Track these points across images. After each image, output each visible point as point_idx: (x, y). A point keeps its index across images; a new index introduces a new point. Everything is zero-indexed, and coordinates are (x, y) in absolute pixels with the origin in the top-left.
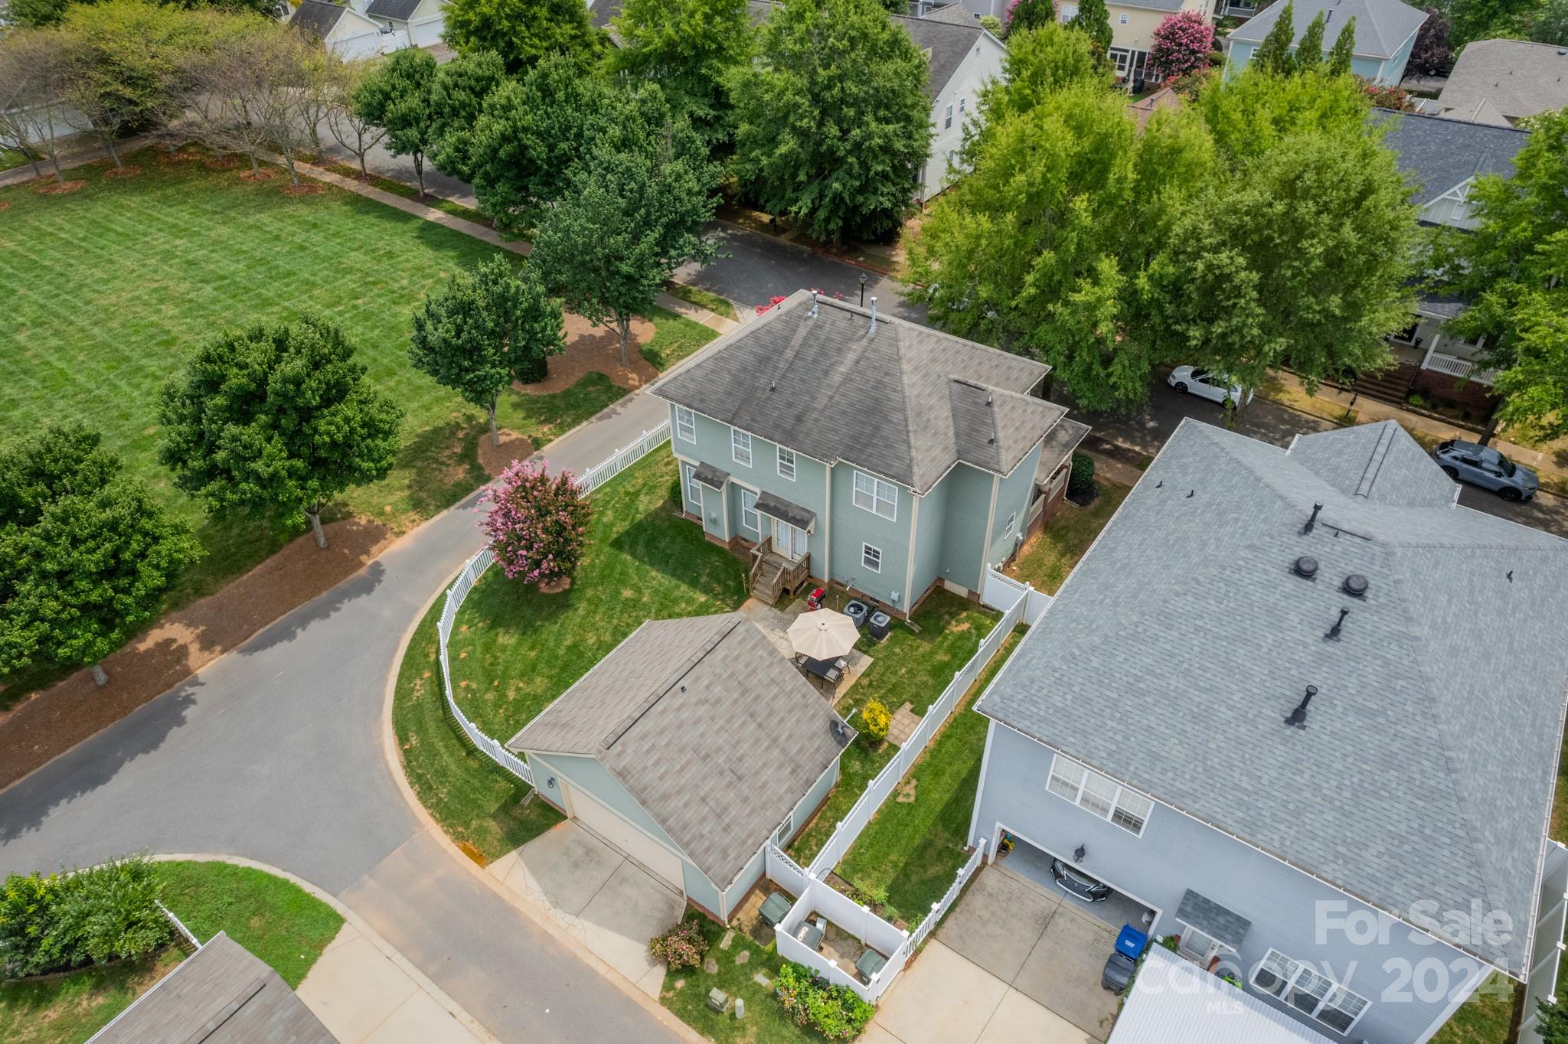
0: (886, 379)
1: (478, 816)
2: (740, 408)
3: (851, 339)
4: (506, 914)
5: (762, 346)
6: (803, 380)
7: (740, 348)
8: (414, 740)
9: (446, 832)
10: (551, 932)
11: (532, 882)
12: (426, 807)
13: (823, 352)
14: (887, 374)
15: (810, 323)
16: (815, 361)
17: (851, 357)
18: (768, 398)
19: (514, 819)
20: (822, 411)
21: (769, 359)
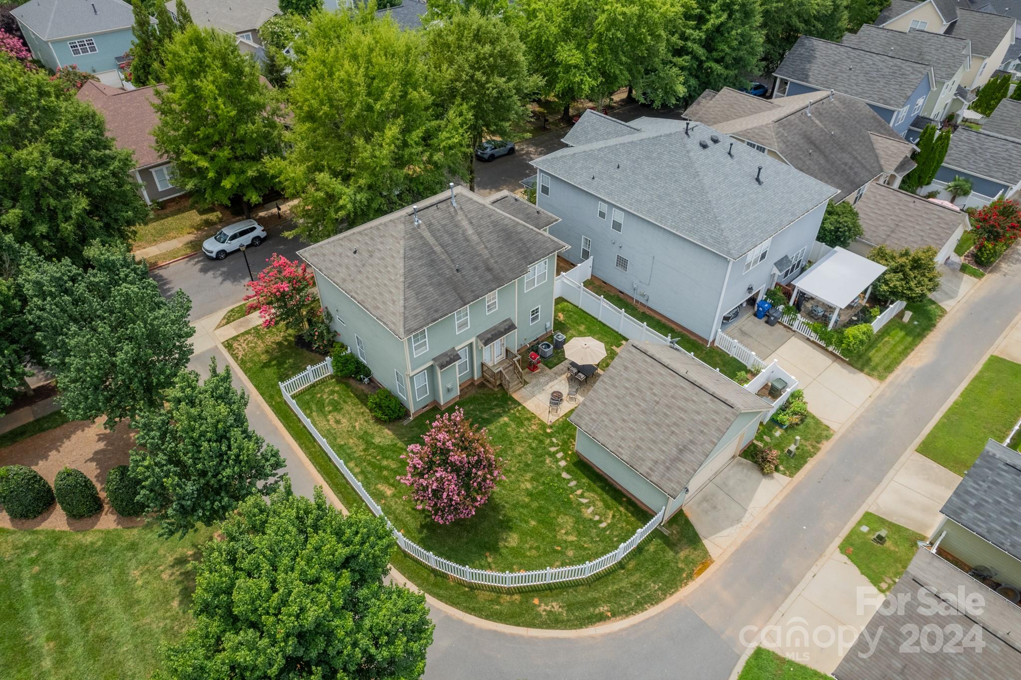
0: (493, 218)
1: (677, 563)
2: (458, 294)
3: (452, 217)
4: (745, 548)
5: (419, 258)
6: (463, 253)
7: (411, 270)
8: (604, 608)
9: (686, 584)
10: (756, 525)
11: (725, 532)
12: (664, 599)
13: (451, 234)
14: (489, 216)
15: (423, 227)
16: (454, 240)
17: (465, 223)
18: (463, 276)
19: (679, 540)
20: (492, 256)
21: (432, 261)
